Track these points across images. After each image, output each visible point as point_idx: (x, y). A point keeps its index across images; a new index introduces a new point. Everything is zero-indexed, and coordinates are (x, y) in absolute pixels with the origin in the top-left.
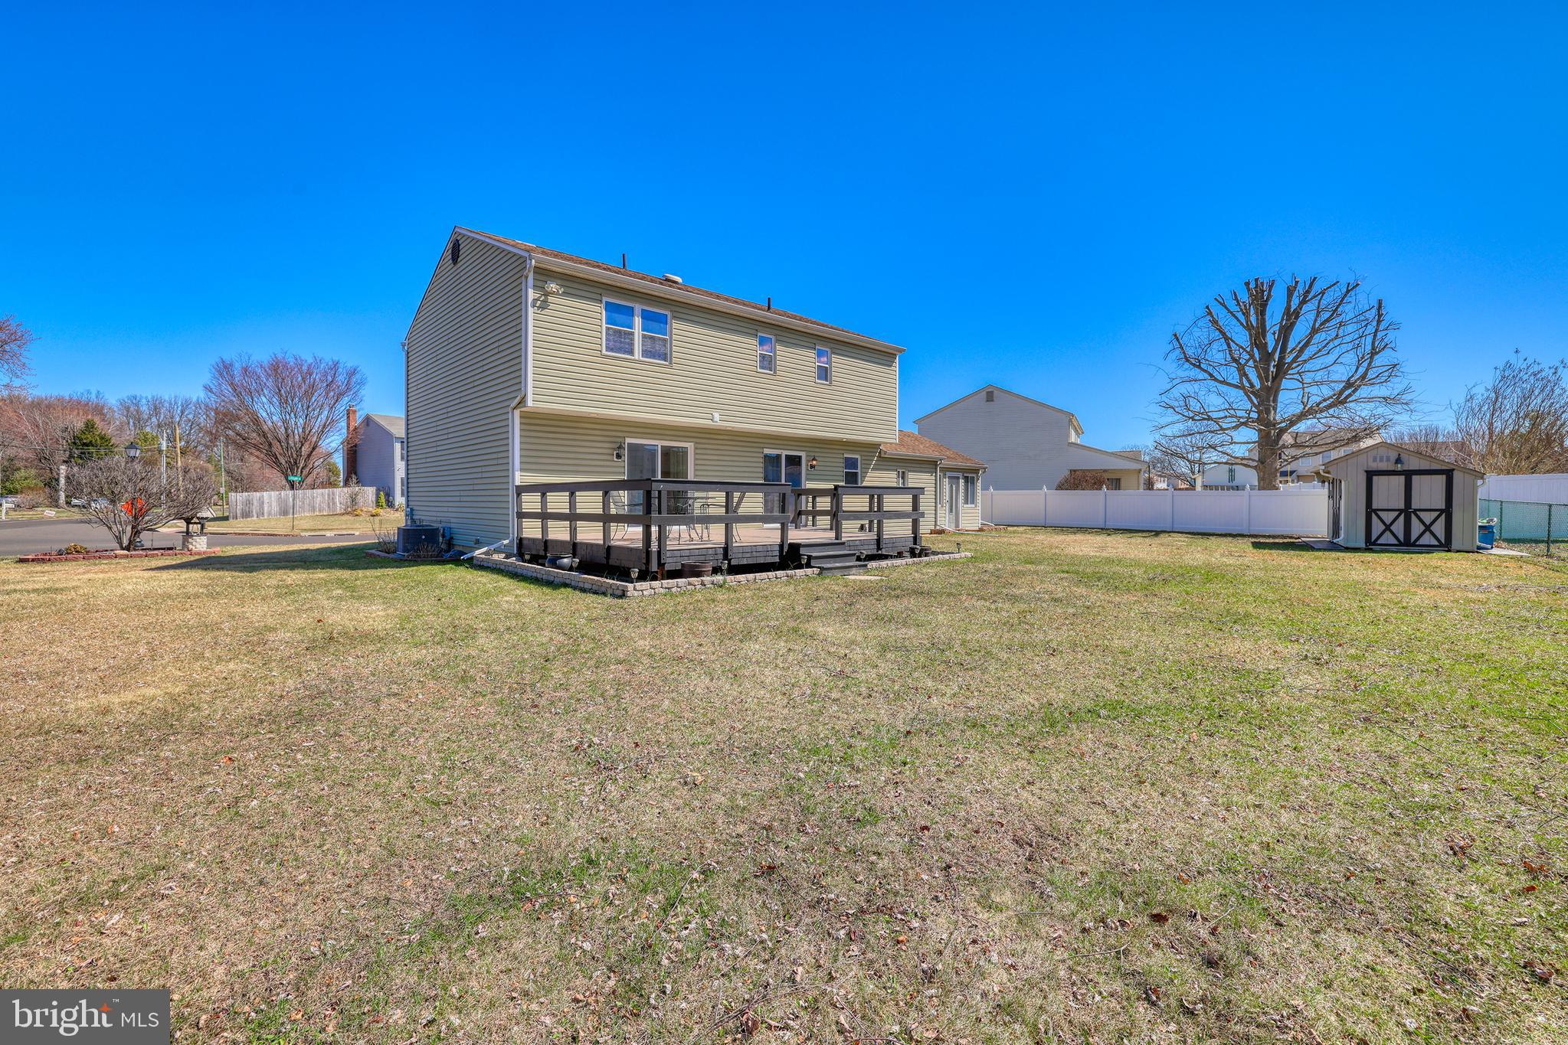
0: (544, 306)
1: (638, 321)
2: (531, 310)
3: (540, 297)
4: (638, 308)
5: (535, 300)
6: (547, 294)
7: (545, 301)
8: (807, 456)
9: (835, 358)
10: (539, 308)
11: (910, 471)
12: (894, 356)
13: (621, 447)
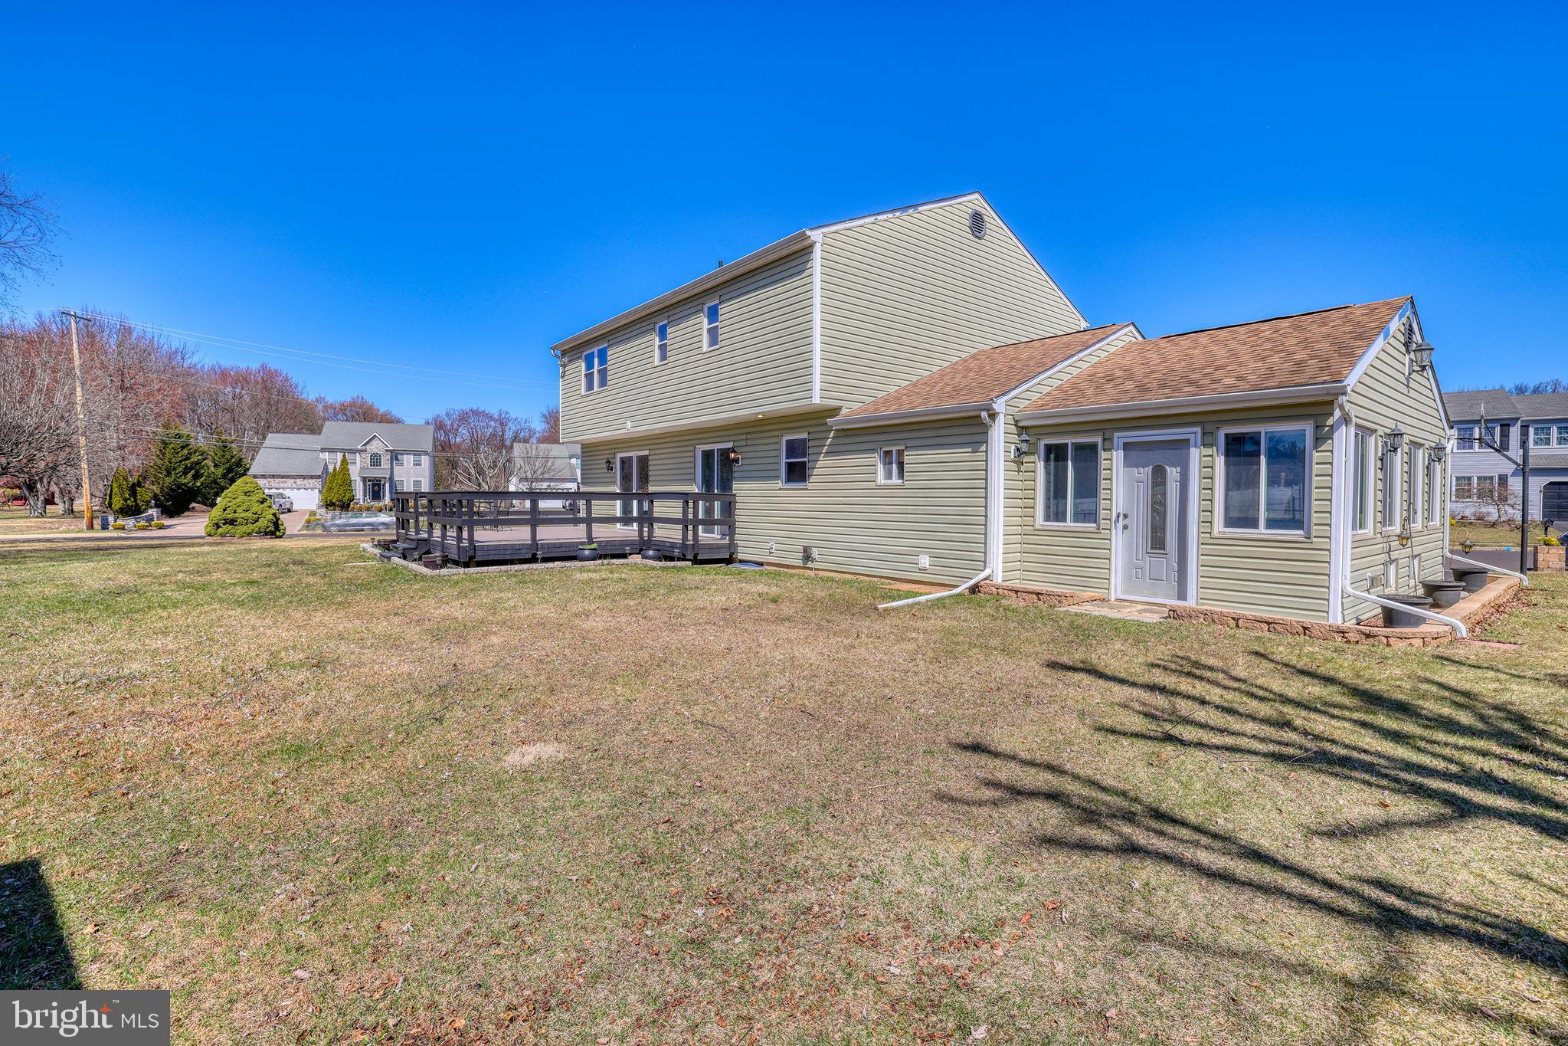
1: (596, 361)
4: (596, 350)
13: (608, 462)
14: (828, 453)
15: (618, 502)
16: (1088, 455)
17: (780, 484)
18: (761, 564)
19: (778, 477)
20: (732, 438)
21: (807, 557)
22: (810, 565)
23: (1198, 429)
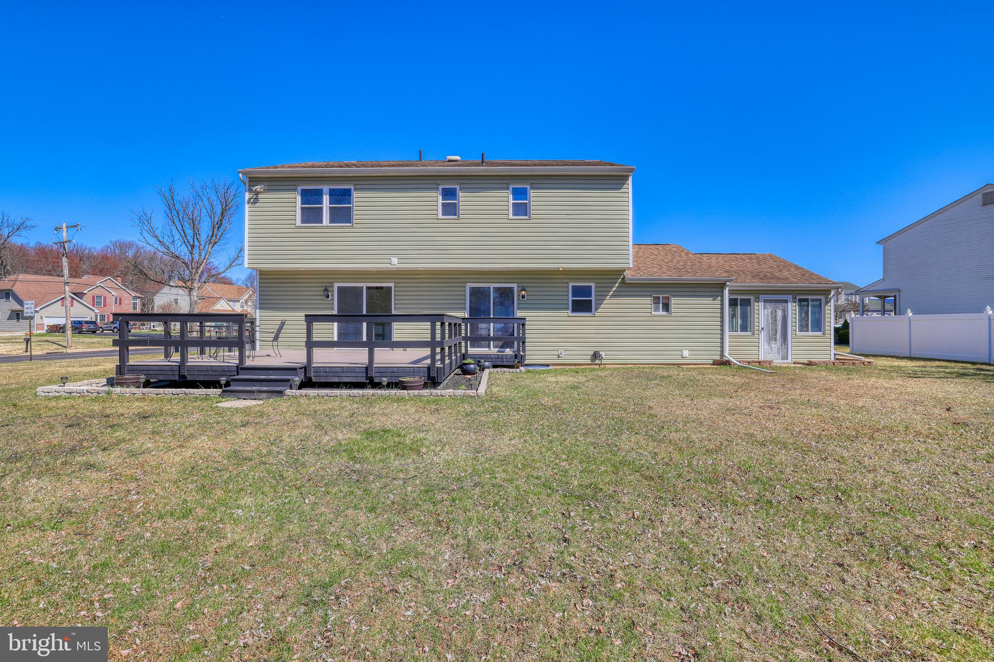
0: (255, 201)
1: (326, 198)
2: (247, 206)
3: (253, 196)
4: (326, 188)
5: (250, 199)
6: (257, 193)
7: (256, 198)
8: (518, 287)
9: (532, 193)
10: (252, 203)
11: (674, 296)
12: (626, 178)
13: (326, 290)
14: (612, 296)
15: (336, 324)
16: (746, 303)
17: (564, 313)
18: (548, 365)
19: (568, 309)
20: (518, 281)
21: (596, 356)
22: (597, 362)
23: (791, 296)
